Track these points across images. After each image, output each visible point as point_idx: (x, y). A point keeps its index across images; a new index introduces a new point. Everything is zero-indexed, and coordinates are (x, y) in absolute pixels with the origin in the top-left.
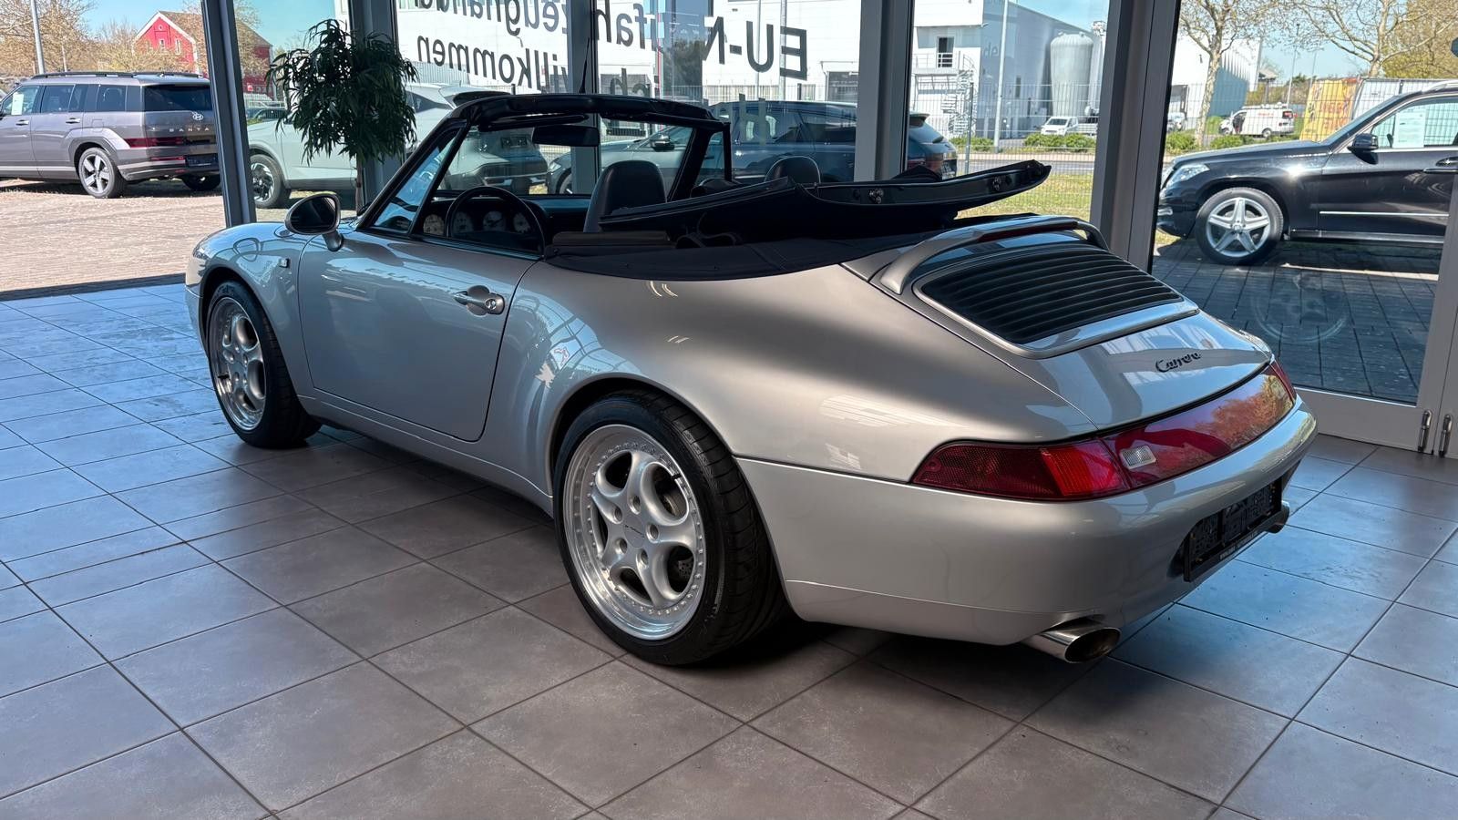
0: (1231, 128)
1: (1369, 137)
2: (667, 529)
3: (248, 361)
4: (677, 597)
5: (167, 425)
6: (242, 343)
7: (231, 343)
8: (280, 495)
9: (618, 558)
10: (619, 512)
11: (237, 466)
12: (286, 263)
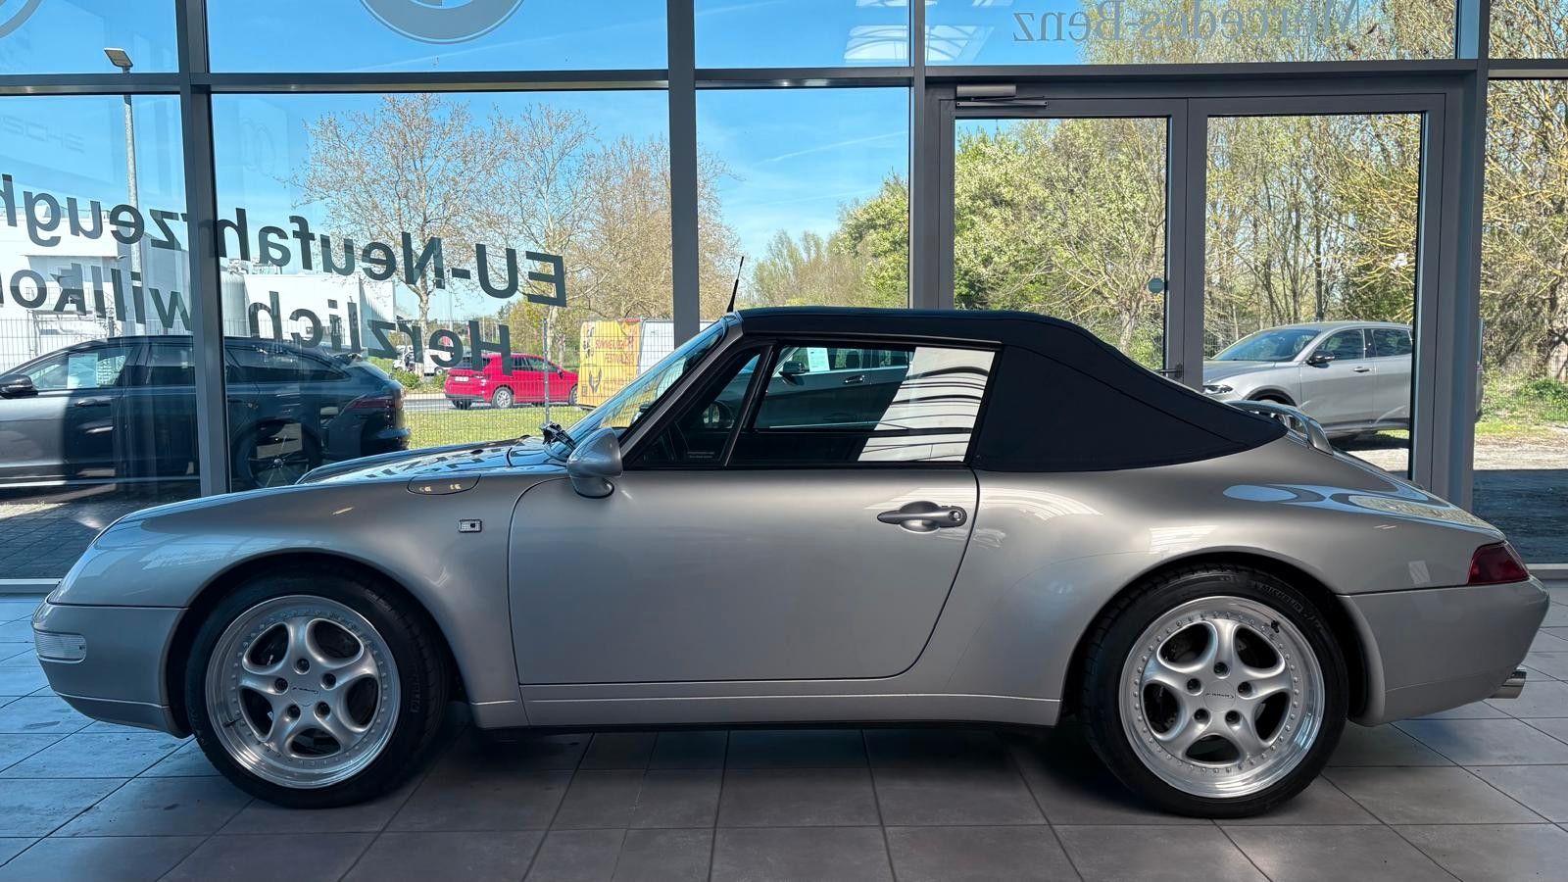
1: (794, 365)
2: (1266, 683)
3: (341, 682)
4: (1271, 743)
5: (90, 831)
6: (320, 659)
7: (280, 666)
8: (546, 835)
9: (1201, 729)
10: (1193, 684)
11: (382, 831)
12: (473, 526)
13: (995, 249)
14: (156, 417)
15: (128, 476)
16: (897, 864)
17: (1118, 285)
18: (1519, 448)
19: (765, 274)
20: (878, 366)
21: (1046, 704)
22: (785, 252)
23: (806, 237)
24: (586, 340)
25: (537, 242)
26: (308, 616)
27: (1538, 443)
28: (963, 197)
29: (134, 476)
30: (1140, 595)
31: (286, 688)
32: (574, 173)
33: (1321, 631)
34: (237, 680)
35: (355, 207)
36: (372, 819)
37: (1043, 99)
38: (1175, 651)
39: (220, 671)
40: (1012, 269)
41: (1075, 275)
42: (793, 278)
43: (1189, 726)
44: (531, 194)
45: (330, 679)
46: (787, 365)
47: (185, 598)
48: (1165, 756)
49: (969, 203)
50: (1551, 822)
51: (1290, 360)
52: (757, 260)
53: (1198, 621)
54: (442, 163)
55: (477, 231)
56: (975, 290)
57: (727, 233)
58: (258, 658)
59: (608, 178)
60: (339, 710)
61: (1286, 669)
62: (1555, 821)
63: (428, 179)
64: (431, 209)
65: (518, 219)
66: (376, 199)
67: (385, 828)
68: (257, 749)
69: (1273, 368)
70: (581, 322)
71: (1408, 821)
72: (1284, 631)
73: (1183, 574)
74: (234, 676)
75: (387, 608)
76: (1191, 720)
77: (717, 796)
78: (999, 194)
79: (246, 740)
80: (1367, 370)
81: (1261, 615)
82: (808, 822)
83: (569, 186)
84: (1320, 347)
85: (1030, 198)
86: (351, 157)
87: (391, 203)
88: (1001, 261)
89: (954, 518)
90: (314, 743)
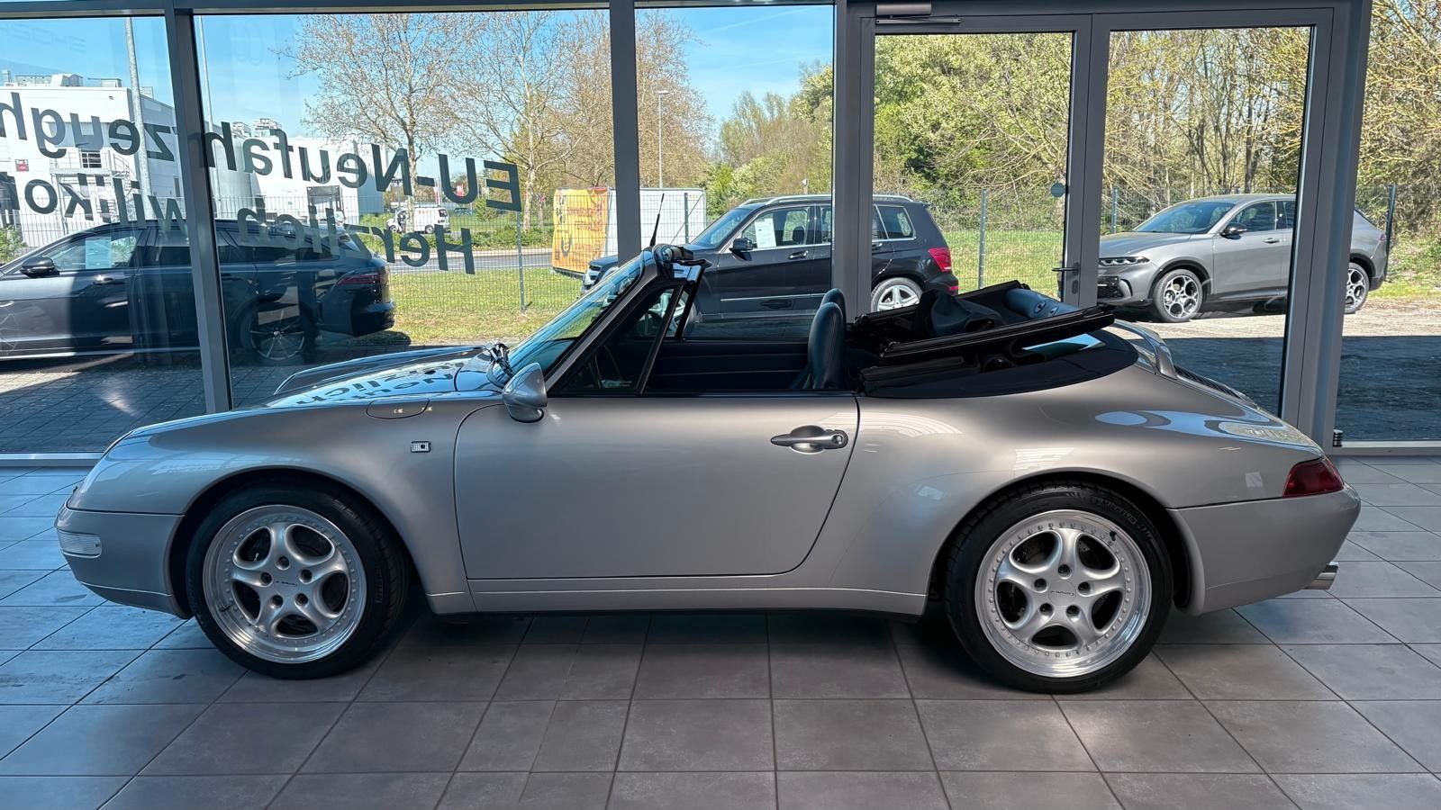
0: (396, 224)
1: (743, 241)
2: (1102, 582)
3: (317, 577)
4: (1104, 632)
5: (113, 699)
6: (298, 558)
7: (264, 562)
8: (489, 706)
9: (1045, 620)
10: (1040, 583)
11: (353, 701)
12: (423, 447)
13: (943, 115)
14: (166, 296)
15: (145, 347)
16: (778, 735)
17: (1057, 152)
18: (1416, 312)
19: (731, 133)
20: (821, 242)
21: (915, 598)
22: (748, 111)
23: (769, 98)
24: (559, 206)
25: (514, 108)
26: (287, 521)
27: (1434, 307)
28: (913, 65)
29: (151, 347)
30: (996, 507)
31: (270, 581)
32: (549, 42)
33: (1152, 540)
34: (230, 574)
35: (345, 78)
36: (345, 689)
37: (957, 16)
38: (1024, 554)
39: (214, 567)
40: (958, 134)
41: (1016, 140)
42: (757, 137)
43: (1035, 617)
44: (510, 62)
45: (307, 574)
46: (736, 242)
47: (182, 507)
48: (1013, 641)
49: (919, 71)
50: (1343, 700)
51: (1205, 232)
52: (723, 120)
53: (1046, 530)
54: (425, 34)
55: (459, 100)
56: (923, 155)
57: (694, 96)
58: (246, 555)
59: (581, 47)
60: (316, 600)
61: (1120, 570)
62: (1345, 698)
63: (412, 51)
64: (416, 80)
65: (497, 87)
66: (365, 70)
67: (356, 698)
68: (250, 631)
69: (1188, 240)
70: (553, 191)
71: (1219, 697)
72: (1120, 538)
73: (1033, 490)
74: (227, 570)
75: (353, 516)
76: (1036, 613)
77: (636, 669)
78: (947, 62)
79: (241, 624)
80: (1278, 241)
81: (1101, 527)
82: (710, 694)
83: (545, 55)
84: (1234, 219)
85: (977, 67)
86: (339, 29)
87: (379, 74)
88: (948, 127)
89: (838, 440)
90: (294, 626)
